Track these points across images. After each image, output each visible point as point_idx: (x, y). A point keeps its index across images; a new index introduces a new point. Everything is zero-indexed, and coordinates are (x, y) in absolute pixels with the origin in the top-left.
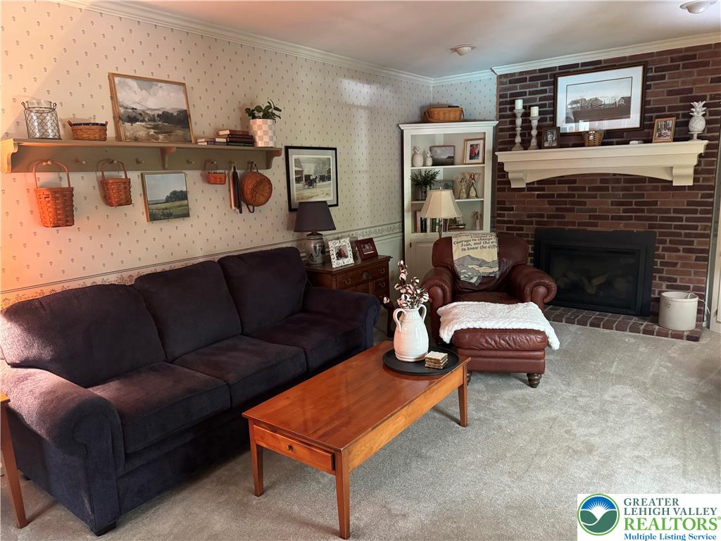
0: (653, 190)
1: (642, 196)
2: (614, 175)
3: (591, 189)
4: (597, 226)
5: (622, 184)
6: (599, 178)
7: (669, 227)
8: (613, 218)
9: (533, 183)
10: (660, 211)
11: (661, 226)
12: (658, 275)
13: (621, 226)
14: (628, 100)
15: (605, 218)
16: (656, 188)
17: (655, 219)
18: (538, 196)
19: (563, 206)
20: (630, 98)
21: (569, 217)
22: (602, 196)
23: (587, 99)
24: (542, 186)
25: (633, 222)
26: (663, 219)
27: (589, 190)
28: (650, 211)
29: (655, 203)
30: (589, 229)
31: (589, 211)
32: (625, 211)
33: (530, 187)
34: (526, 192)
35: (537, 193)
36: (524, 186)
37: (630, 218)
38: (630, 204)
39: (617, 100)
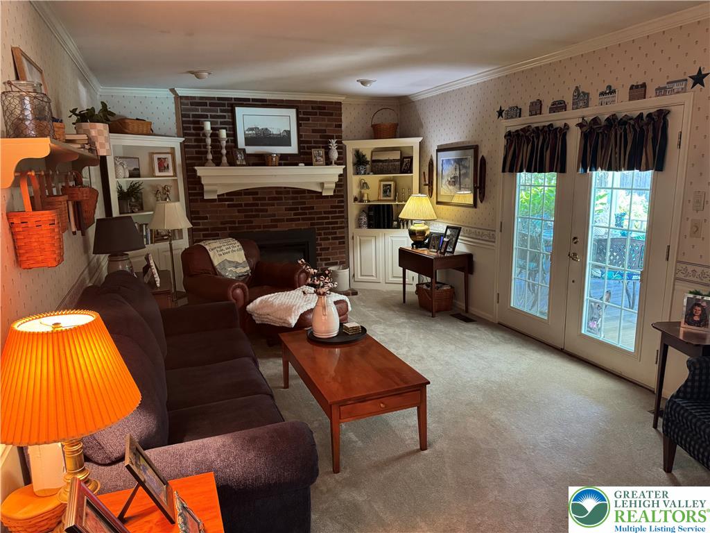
0: (311, 199)
1: (304, 203)
2: (285, 188)
3: (270, 199)
4: (277, 227)
5: (291, 195)
6: (274, 190)
7: (322, 224)
8: (288, 220)
9: (223, 195)
10: (316, 213)
11: (318, 224)
12: (319, 258)
13: (293, 226)
14: (289, 132)
15: (282, 220)
16: (312, 198)
17: (314, 219)
18: (229, 206)
19: (251, 213)
20: (290, 131)
21: (256, 222)
22: (278, 204)
23: (260, 128)
24: (230, 197)
25: (301, 222)
26: (319, 218)
27: (269, 200)
28: (310, 213)
29: (313, 208)
30: (271, 230)
31: (270, 216)
32: (295, 214)
33: (221, 198)
34: (217, 203)
35: (227, 203)
36: (216, 197)
37: (299, 220)
38: (297, 209)
39: (282, 132)
